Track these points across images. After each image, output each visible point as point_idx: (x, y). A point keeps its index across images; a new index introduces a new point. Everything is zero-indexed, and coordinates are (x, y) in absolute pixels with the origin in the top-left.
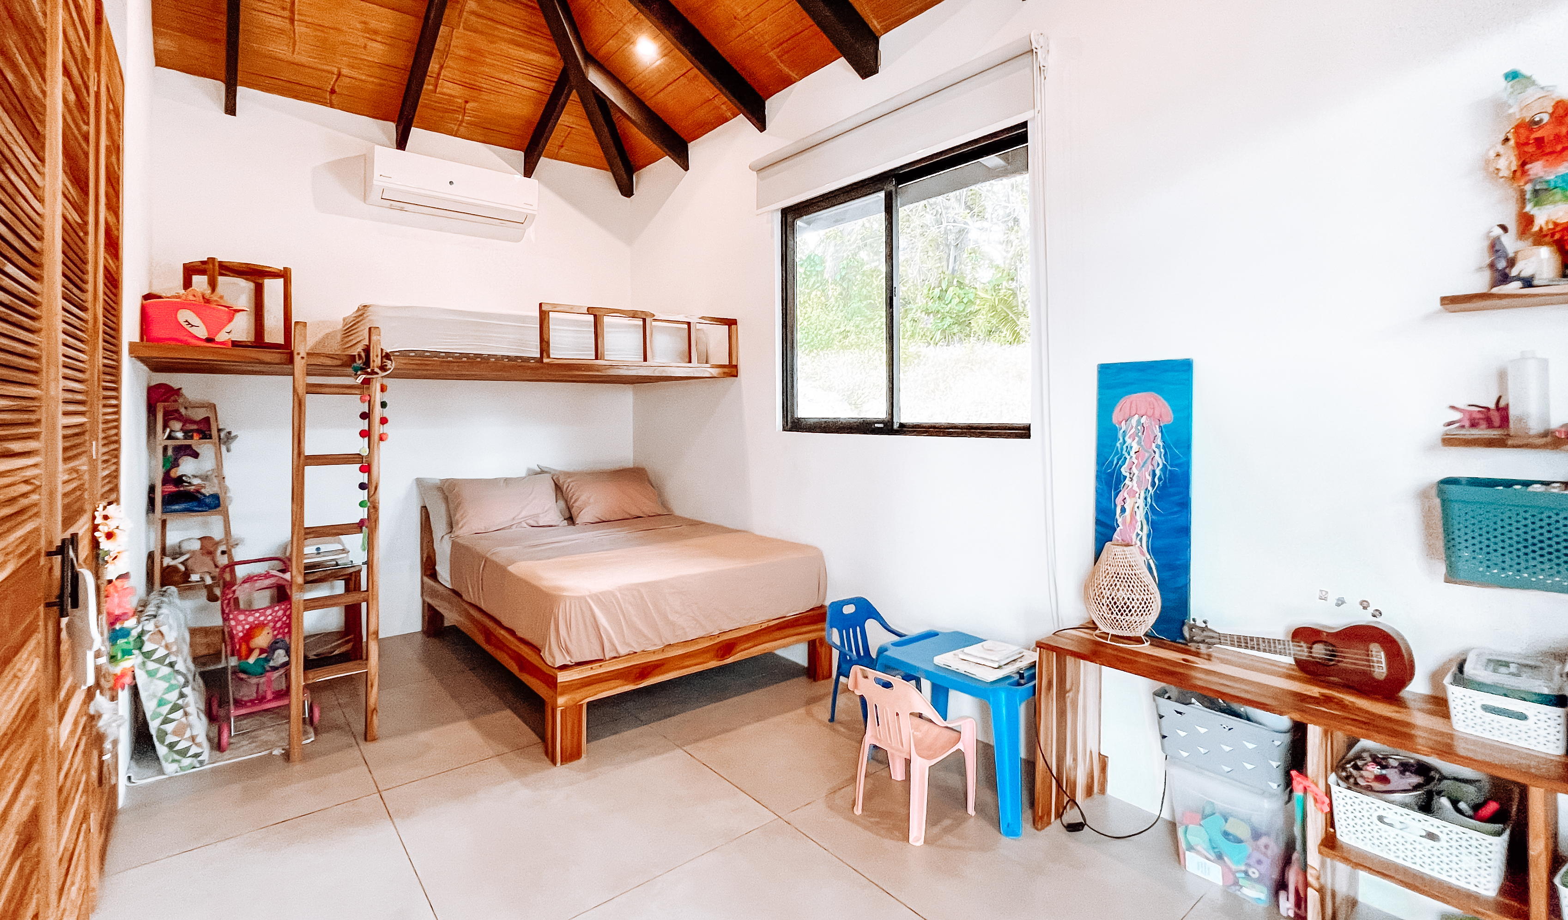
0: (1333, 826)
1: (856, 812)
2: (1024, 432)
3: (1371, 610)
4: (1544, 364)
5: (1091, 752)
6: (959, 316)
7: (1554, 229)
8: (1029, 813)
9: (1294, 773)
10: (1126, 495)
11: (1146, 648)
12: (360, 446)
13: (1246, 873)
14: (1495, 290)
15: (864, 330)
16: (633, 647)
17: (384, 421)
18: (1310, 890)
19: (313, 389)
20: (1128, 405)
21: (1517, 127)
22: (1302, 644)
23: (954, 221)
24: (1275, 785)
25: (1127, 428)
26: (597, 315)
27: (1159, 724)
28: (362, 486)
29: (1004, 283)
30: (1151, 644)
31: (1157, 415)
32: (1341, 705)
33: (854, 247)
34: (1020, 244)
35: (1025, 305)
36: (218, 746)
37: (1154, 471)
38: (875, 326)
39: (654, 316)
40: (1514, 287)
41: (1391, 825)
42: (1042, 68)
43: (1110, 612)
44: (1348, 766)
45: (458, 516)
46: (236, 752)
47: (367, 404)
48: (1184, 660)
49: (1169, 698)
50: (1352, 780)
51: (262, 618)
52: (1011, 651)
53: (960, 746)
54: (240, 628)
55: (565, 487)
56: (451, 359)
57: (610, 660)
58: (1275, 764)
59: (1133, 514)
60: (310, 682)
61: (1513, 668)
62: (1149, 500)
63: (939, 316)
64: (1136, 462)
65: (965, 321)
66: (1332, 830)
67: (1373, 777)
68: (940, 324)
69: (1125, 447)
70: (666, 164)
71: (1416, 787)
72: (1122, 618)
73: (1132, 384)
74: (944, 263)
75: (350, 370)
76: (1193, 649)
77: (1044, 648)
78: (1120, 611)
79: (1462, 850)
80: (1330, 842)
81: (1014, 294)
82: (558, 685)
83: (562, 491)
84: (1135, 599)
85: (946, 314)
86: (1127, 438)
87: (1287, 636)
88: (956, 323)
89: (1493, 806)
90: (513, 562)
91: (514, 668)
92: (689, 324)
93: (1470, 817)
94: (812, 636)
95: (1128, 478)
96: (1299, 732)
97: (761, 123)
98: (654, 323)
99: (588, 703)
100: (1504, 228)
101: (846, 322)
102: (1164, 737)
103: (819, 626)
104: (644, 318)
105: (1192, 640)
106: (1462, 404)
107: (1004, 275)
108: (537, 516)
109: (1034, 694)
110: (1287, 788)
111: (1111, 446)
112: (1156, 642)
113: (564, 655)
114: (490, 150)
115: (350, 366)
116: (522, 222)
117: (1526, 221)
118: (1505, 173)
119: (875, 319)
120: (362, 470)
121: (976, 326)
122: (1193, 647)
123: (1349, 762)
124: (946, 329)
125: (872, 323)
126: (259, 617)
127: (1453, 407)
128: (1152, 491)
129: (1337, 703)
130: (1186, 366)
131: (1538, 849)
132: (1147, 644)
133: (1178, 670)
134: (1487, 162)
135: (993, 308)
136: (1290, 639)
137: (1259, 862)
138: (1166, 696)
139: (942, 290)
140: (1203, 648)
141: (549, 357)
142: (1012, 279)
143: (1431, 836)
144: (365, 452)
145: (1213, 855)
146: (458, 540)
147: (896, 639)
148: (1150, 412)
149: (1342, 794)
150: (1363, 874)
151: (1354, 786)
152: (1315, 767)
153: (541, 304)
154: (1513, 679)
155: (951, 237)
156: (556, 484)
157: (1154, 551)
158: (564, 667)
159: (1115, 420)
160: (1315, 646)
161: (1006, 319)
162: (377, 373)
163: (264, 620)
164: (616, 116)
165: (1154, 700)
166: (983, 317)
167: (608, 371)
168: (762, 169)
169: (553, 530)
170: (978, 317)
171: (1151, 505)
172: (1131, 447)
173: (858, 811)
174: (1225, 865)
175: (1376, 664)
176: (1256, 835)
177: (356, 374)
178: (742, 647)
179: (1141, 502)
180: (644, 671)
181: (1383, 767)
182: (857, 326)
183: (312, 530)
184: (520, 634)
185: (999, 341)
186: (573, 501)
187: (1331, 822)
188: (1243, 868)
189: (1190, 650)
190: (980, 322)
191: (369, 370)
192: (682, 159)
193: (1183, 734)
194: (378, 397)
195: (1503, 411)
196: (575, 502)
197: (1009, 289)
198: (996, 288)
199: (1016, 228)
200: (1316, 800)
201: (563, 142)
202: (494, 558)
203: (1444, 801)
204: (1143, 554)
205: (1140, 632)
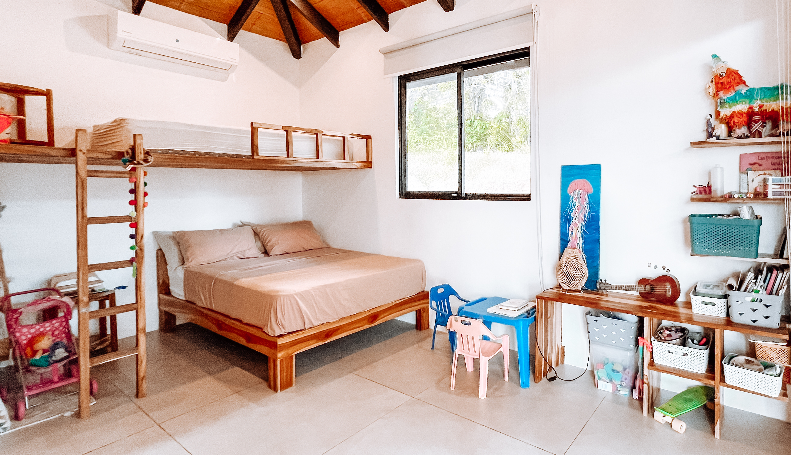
0: (652, 358)
1: (451, 389)
2: (527, 198)
3: (666, 269)
4: (722, 169)
5: (558, 345)
6: (481, 136)
7: (726, 118)
8: (532, 377)
9: (639, 338)
10: (573, 226)
11: (582, 294)
12: (130, 210)
13: (621, 385)
14: (708, 140)
15: (428, 141)
16: (321, 321)
17: (146, 194)
18: (645, 385)
19: (91, 174)
20: (574, 184)
21: (715, 76)
22: (642, 285)
23: (478, 84)
24: (632, 346)
25: (574, 196)
26: (288, 131)
27: (587, 327)
28: (132, 237)
29: (504, 119)
30: (584, 293)
31: (586, 190)
32: (656, 308)
33: (422, 94)
34: (512, 99)
35: (514, 131)
36: (16, 417)
37: (585, 215)
38: (434, 139)
39: (323, 132)
40: (713, 139)
41: (672, 353)
42: (537, 22)
43: (567, 279)
44: (658, 333)
45: (188, 254)
46: (30, 420)
47: (133, 184)
48: (597, 297)
49: (591, 315)
50: (659, 338)
51: (42, 330)
52: (522, 302)
53: (501, 349)
54: (24, 337)
55: (261, 234)
56: (188, 155)
57: (308, 329)
58: (632, 337)
59: (576, 234)
60: (95, 365)
61: (711, 287)
62: (583, 228)
63: (470, 135)
64: (577, 211)
65: (484, 138)
66: (652, 359)
67: (666, 335)
68: (471, 140)
69: (573, 204)
70: (324, 42)
71: (681, 337)
72: (572, 281)
73: (576, 175)
74: (473, 106)
75: (120, 161)
76: (600, 293)
77: (539, 298)
78: (572, 278)
79: (695, 358)
80: (652, 364)
81: (509, 125)
82: (278, 346)
83: (259, 237)
84: (578, 272)
85: (474, 134)
86: (573, 200)
87: (637, 283)
88: (479, 139)
89: (704, 340)
90: (236, 279)
91: (242, 341)
92: (344, 138)
93: (698, 345)
94: (418, 308)
95: (574, 218)
96: (641, 321)
97: (386, 27)
98: (323, 136)
99: (296, 355)
100: (711, 116)
101: (418, 136)
102: (589, 332)
103: (425, 301)
104: (317, 134)
105: (600, 289)
106: (697, 185)
107: (504, 115)
108: (244, 251)
109: (535, 320)
110: (636, 346)
111: (567, 204)
112: (586, 291)
113: (280, 329)
114: (204, 21)
115: (120, 159)
116: (227, 69)
117: (718, 113)
118: (711, 94)
119: (434, 135)
120: (131, 226)
121: (490, 141)
122: (600, 292)
123: (658, 332)
124: (474, 142)
125: (433, 137)
126: (40, 329)
127: (694, 186)
128: (584, 224)
129: (655, 308)
130: (597, 168)
131: (718, 352)
132: (582, 293)
133: (595, 302)
134: (706, 89)
135: (499, 132)
136: (638, 284)
137: (626, 379)
138: (590, 314)
139: (471, 121)
140: (604, 291)
141: (258, 155)
142: (508, 117)
143: (686, 355)
144: (134, 214)
145: (608, 380)
146: (188, 269)
147: (465, 303)
148: (583, 189)
149: (656, 343)
150: (662, 374)
151: (660, 339)
152: (647, 334)
153: (252, 124)
154: (711, 290)
155: (476, 93)
156: (254, 232)
157: (585, 251)
158: (281, 336)
159: (568, 192)
160: (647, 286)
161: (505, 139)
162: (142, 164)
163: (44, 330)
164: (292, 10)
165: (586, 317)
166: (493, 137)
167: (295, 164)
168: (387, 53)
169: (255, 260)
170: (490, 136)
171: (584, 230)
172: (575, 204)
173: (453, 388)
174: (613, 383)
175: (668, 291)
176: (625, 369)
177: (125, 164)
178: (382, 316)
179: (579, 229)
180: (328, 334)
181: (670, 331)
182: (425, 139)
183: (95, 266)
184: (245, 321)
185: (501, 150)
186: (267, 242)
187: (652, 357)
188: (620, 383)
189: (599, 294)
190: (492, 139)
191: (135, 162)
192: (335, 41)
193: (597, 330)
194: (142, 180)
195: (709, 187)
196: (268, 242)
197: (506, 123)
198: (500, 122)
199: (510, 90)
200: (647, 347)
201: (255, 22)
202: (221, 278)
203: (690, 340)
204: (580, 252)
205: (579, 288)
